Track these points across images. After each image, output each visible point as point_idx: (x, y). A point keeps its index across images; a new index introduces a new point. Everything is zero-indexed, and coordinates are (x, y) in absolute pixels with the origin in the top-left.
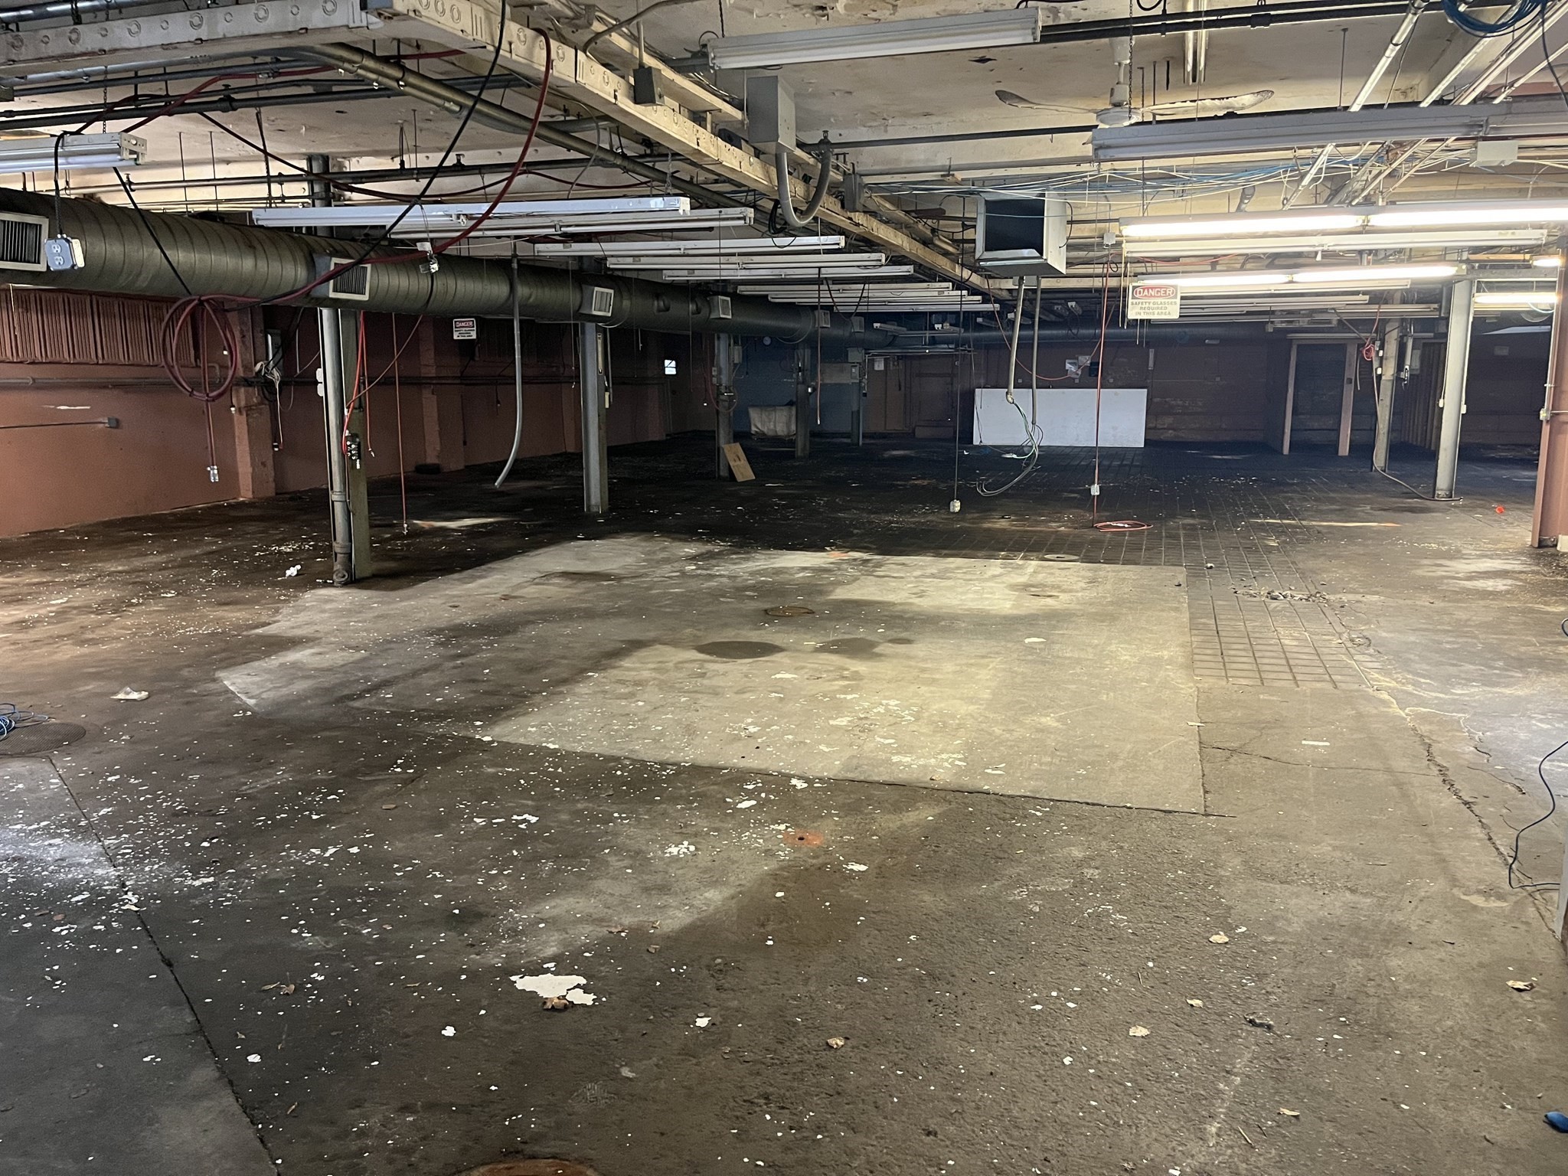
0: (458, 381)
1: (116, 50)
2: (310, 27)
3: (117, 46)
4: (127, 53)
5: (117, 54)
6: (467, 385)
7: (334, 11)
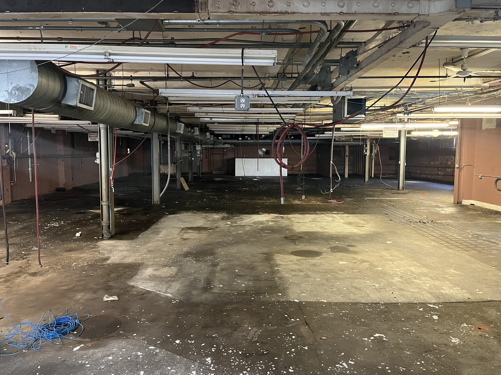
0: (70, 156)
1: (294, 13)
2: (400, 12)
3: (296, 11)
4: (301, 14)
5: (295, 14)
6: (73, 158)
7: (412, 7)
